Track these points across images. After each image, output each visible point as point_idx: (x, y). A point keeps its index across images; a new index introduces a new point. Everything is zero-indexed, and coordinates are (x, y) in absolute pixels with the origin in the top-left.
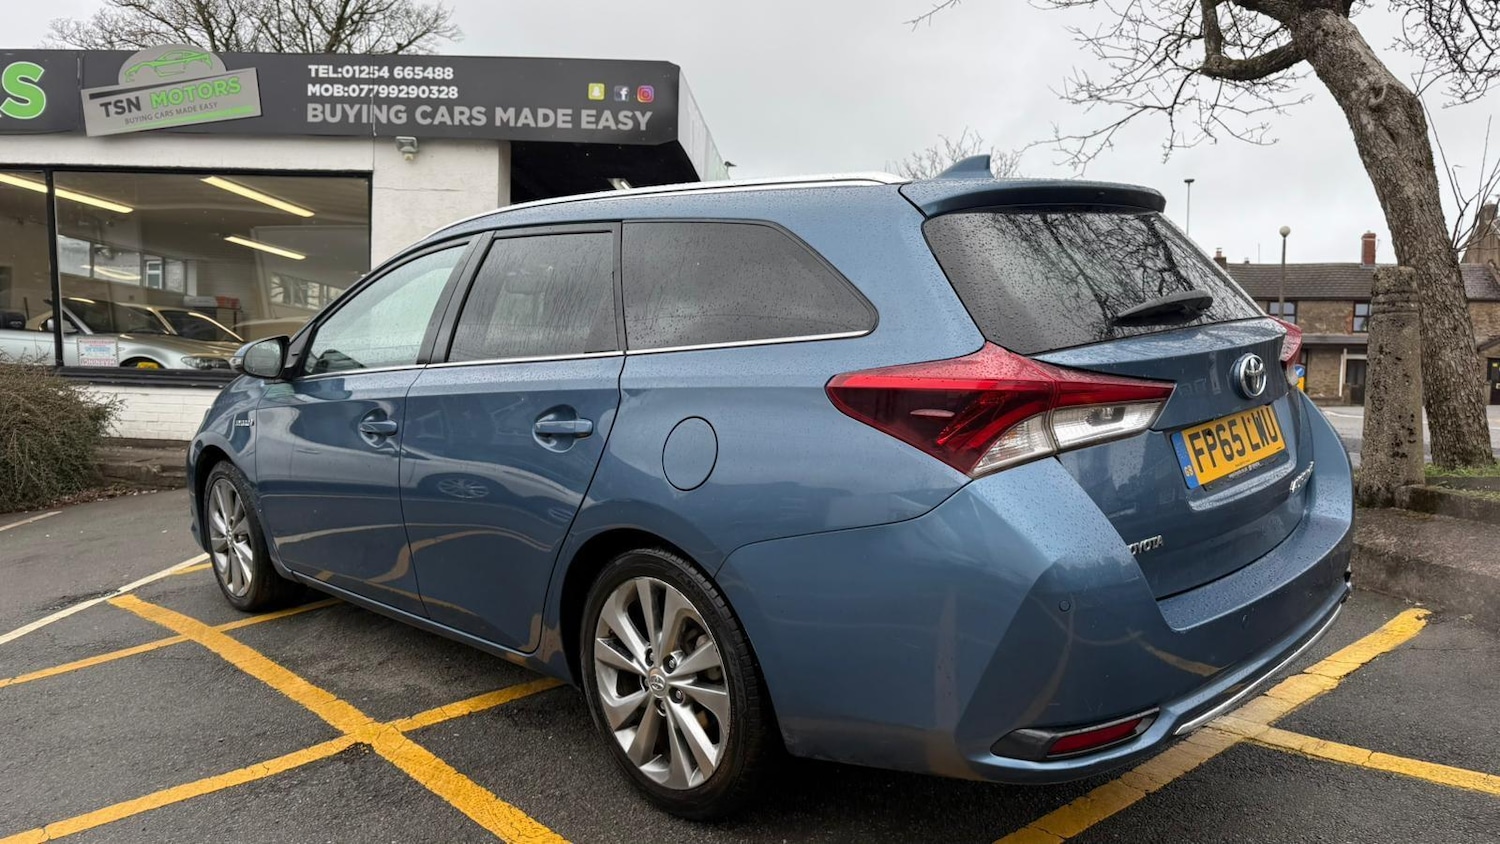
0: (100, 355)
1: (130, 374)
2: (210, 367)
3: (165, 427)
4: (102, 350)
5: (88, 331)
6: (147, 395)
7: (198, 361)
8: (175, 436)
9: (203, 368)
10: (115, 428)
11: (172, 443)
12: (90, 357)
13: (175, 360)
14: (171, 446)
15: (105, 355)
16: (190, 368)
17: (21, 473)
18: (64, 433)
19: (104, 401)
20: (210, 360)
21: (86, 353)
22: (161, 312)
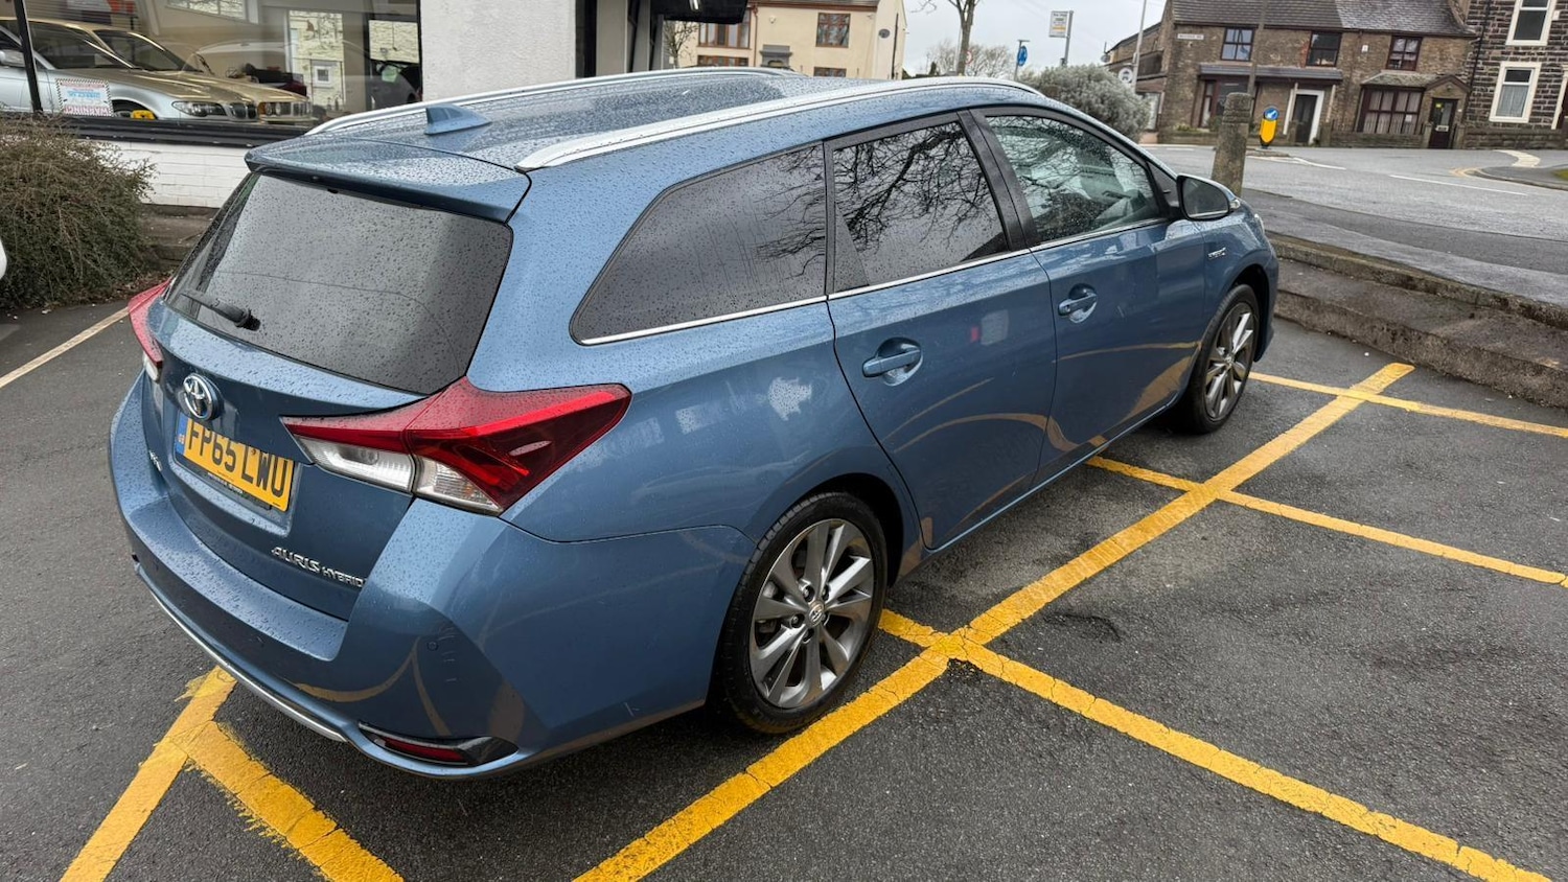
0: (87, 101)
1: (127, 124)
2: (204, 113)
3: (185, 191)
4: (91, 95)
5: (49, 66)
6: (158, 153)
7: (190, 105)
8: (198, 202)
9: (197, 114)
10: (149, 197)
11: (194, 210)
12: (75, 103)
13: (166, 108)
14: (194, 214)
15: (95, 102)
16: (184, 116)
17: (77, 259)
18: (111, 211)
19: (133, 166)
20: (202, 104)
21: (70, 99)
22: (95, 31)
